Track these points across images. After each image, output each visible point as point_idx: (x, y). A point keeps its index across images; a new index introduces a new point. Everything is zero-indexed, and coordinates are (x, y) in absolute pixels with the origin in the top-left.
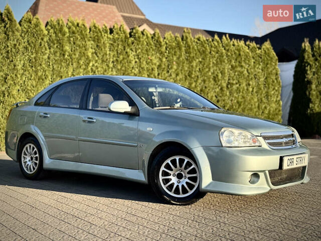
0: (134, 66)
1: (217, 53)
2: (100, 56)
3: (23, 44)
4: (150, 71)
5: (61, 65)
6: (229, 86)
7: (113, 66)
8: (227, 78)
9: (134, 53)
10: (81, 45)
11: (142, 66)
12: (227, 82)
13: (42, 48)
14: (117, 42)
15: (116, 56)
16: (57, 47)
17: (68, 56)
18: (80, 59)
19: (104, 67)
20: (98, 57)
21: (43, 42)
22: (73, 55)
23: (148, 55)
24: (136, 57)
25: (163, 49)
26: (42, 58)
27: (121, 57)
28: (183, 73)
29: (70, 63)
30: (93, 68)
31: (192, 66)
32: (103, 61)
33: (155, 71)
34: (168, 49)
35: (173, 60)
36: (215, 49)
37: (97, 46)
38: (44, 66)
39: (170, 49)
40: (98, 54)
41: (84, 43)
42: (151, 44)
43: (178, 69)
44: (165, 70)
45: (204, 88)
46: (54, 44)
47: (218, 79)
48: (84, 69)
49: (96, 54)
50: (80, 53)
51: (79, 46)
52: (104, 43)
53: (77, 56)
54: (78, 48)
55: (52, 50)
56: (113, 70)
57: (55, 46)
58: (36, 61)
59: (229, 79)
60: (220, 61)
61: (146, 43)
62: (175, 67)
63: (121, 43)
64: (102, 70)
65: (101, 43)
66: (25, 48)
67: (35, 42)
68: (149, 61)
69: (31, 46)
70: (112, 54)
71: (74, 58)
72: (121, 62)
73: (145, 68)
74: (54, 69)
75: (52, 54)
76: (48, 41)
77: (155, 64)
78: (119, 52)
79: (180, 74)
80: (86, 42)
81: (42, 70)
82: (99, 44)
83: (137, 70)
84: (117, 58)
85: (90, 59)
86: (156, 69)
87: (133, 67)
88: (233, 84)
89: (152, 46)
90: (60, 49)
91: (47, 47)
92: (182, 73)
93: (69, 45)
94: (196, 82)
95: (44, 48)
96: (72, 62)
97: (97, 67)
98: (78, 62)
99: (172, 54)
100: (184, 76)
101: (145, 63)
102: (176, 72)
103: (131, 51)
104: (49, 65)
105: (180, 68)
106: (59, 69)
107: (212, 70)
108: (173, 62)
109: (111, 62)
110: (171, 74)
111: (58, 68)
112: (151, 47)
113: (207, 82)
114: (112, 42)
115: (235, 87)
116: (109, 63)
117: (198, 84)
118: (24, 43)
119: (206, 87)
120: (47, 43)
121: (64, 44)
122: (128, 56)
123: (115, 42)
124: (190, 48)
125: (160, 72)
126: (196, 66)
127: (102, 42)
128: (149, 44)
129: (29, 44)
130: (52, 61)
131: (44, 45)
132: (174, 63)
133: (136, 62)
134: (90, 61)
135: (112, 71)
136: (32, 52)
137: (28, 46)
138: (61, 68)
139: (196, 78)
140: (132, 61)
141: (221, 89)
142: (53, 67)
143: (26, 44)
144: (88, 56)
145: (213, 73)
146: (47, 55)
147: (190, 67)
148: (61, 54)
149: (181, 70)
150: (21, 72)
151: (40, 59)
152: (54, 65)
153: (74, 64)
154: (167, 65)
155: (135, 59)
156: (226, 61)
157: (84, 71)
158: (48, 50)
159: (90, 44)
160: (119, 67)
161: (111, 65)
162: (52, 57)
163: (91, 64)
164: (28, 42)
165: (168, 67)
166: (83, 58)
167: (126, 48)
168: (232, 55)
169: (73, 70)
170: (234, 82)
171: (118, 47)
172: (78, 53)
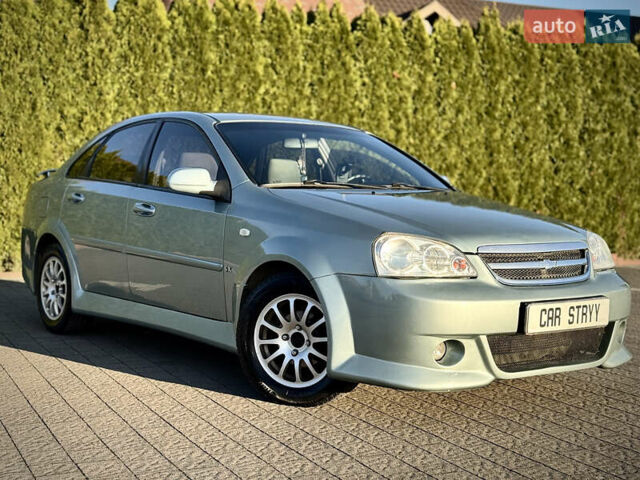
0: (360, 93)
1: (559, 61)
2: (282, 72)
3: (119, 49)
4: (396, 104)
5: (197, 92)
6: (586, 137)
7: (312, 93)
8: (580, 118)
9: (361, 65)
10: (242, 49)
11: (378, 93)
12: (580, 126)
13: (158, 57)
14: (321, 40)
15: (319, 70)
16: (189, 53)
17: (212, 72)
18: (239, 79)
19: (292, 96)
20: (277, 73)
21: (160, 45)
22: (223, 71)
23: (393, 69)
24: (365, 73)
25: (429, 55)
26: (158, 78)
27: (331, 74)
28: (475, 108)
29: (217, 88)
30: (266, 97)
31: (497, 93)
32: (289, 83)
33: (406, 103)
34: (440, 55)
35: (451, 77)
36: (555, 53)
37: (277, 50)
38: (161, 94)
39: (443, 54)
40: (278, 68)
41: (247, 44)
42: (400, 45)
43: (460, 98)
44: (432, 100)
45: (522, 142)
46: (183, 48)
47: (559, 120)
48: (248, 100)
49: (274, 68)
50: (239, 65)
51: (237, 51)
52: (292, 43)
53: (232, 72)
54: (234, 55)
55: (179, 61)
56: (312, 101)
57: (186, 52)
58: (144, 84)
59: (585, 121)
60: (566, 79)
61: (388, 43)
62: (455, 94)
63: (331, 43)
64: (286, 101)
65: (286, 43)
66: (122, 56)
67: (144, 44)
68: (395, 80)
69: (135, 53)
70: (310, 67)
71: (226, 78)
72: (329, 85)
73: (385, 97)
74: (181, 100)
75: (179, 69)
76: (172, 42)
77: (409, 89)
78: (326, 62)
79: (466, 108)
80: (251, 42)
81: (157, 104)
82: (280, 46)
83: (366, 101)
84: (321, 77)
85: (262, 78)
86: (410, 100)
87: (356, 97)
88: (595, 132)
89: (404, 50)
90: (195, 58)
91: (169, 55)
92: (470, 108)
93: (215, 49)
94: (504, 126)
95: (162, 57)
96: (221, 86)
97: (275, 97)
98: (234, 86)
99: (449, 66)
100: (476, 115)
101: (384, 85)
102: (457, 105)
103: (353, 62)
104: (172, 93)
105: (467, 97)
106: (193, 100)
107: (543, 101)
108: (450, 83)
109: (307, 84)
110: (444, 109)
111: (190, 98)
112: (401, 52)
113: (530, 128)
114: (309, 42)
115: (599, 138)
116: (303, 86)
117: (509, 131)
118: (122, 46)
119: (527, 139)
120: (168, 47)
121: (206, 47)
122: (347, 72)
123: (317, 41)
124: (494, 51)
125: (418, 106)
126: (507, 93)
127: (289, 41)
128: (396, 44)
129: (131, 49)
130: (179, 83)
131: (163, 51)
132: (453, 85)
133: (364, 84)
134: (260, 82)
135: (309, 104)
136: (136, 66)
137: (129, 52)
138: (196, 98)
139: (506, 117)
140: (356, 81)
141: (567, 143)
142: (180, 96)
143: (126, 47)
144: (255, 72)
145: (546, 108)
146: (169, 70)
147: (493, 94)
148: (196, 69)
149: (470, 101)
150: (114, 106)
151: (152, 80)
152: (182, 92)
153: (226, 89)
154: (435, 89)
155: (361, 77)
156: (580, 80)
157: (246, 104)
158: (171, 61)
159: (262, 45)
160: (325, 96)
161: (307, 91)
162: (178, 75)
163: (262, 90)
164: (129, 44)
165: (439, 93)
166: (245, 77)
167: (343, 54)
168: (595, 65)
169: (223, 103)
170: (599, 127)
171: (324, 52)
172: (235, 66)
